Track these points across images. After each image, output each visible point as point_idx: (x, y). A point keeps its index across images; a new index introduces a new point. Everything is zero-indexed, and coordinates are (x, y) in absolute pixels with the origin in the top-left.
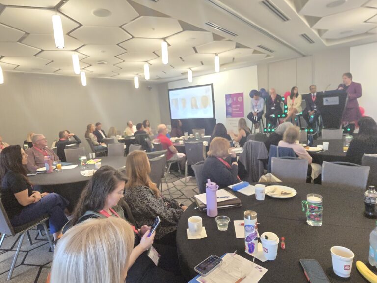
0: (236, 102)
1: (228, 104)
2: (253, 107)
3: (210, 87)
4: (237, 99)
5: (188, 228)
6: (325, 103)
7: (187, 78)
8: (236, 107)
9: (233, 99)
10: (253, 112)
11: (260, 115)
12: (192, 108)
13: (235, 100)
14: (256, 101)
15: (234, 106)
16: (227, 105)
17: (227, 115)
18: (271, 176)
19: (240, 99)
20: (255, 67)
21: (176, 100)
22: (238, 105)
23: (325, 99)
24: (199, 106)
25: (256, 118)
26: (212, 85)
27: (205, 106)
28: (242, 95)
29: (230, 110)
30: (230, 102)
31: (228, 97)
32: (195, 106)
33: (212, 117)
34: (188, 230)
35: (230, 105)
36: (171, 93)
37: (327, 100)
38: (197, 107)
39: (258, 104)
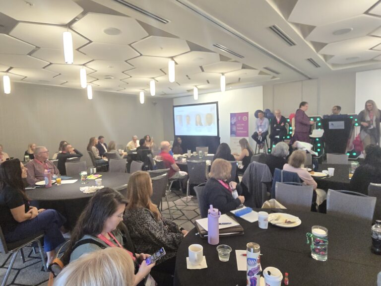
0: (241, 121)
1: (233, 123)
2: (258, 128)
3: (215, 105)
4: (241, 118)
5: (188, 256)
6: (330, 127)
7: (192, 95)
8: (241, 127)
9: (237, 118)
10: (258, 132)
11: (264, 135)
12: (197, 125)
13: (239, 119)
14: (261, 121)
15: (238, 125)
16: (231, 124)
17: (231, 134)
18: (274, 202)
19: (244, 118)
20: (261, 88)
21: (181, 116)
22: (243, 125)
23: (330, 123)
24: (203, 124)
25: (260, 138)
26: (217, 103)
27: (210, 124)
28: (246, 114)
29: (234, 129)
30: (234, 121)
31: (232, 115)
32: (199, 123)
33: (216, 135)
34: (187, 258)
35: (235, 124)
36: (175, 108)
37: (332, 124)
38: (201, 125)
39: (263, 124)
